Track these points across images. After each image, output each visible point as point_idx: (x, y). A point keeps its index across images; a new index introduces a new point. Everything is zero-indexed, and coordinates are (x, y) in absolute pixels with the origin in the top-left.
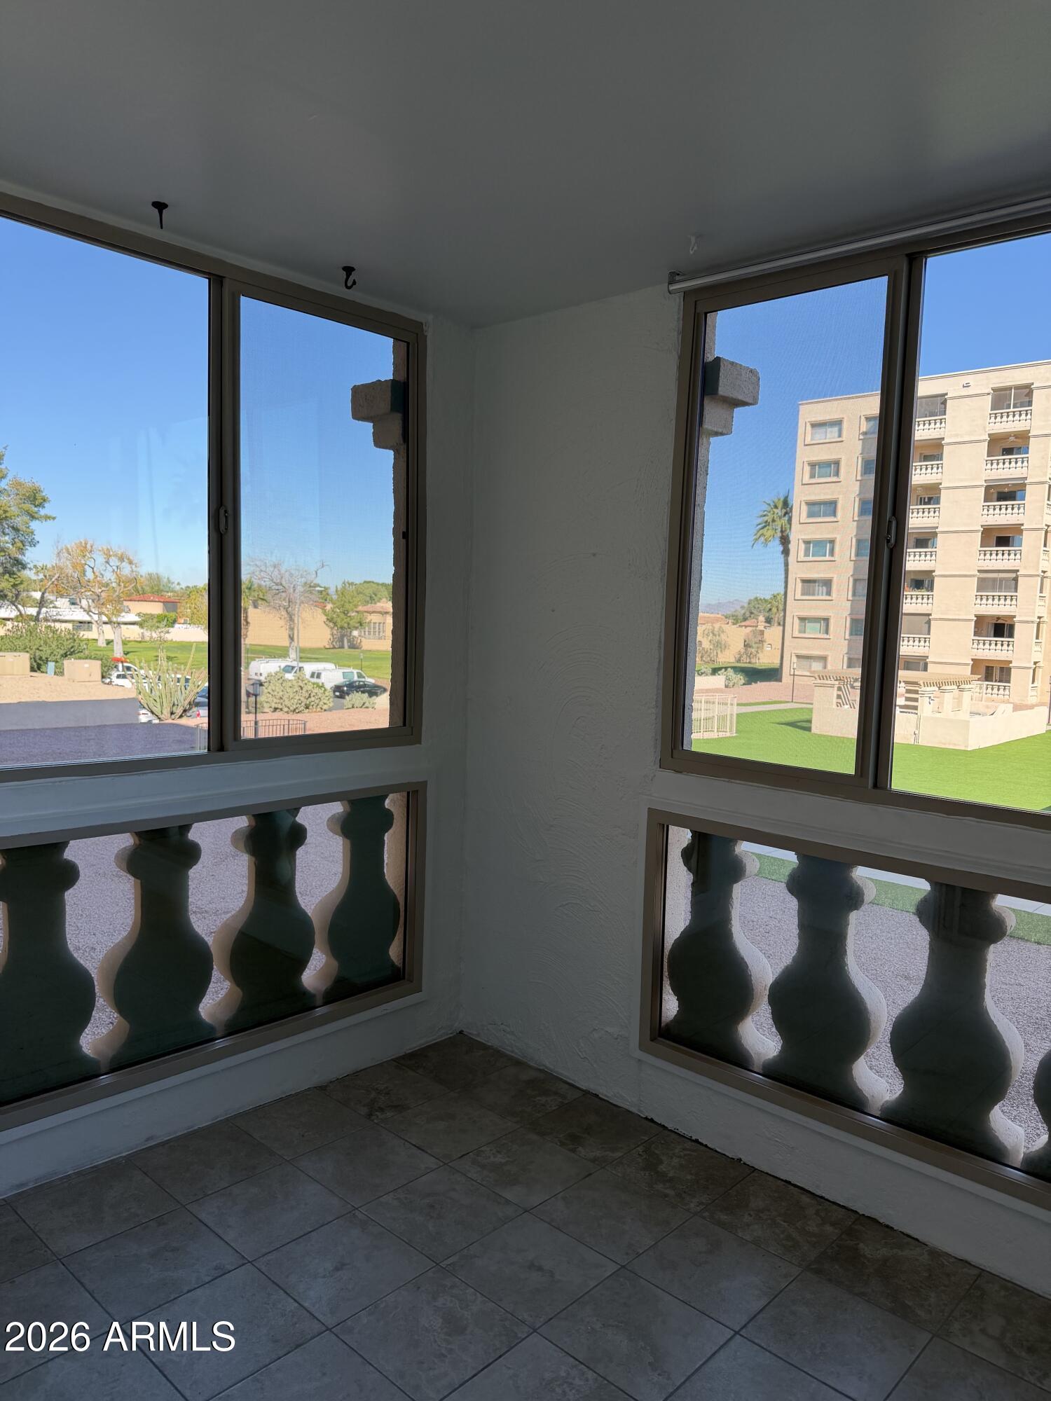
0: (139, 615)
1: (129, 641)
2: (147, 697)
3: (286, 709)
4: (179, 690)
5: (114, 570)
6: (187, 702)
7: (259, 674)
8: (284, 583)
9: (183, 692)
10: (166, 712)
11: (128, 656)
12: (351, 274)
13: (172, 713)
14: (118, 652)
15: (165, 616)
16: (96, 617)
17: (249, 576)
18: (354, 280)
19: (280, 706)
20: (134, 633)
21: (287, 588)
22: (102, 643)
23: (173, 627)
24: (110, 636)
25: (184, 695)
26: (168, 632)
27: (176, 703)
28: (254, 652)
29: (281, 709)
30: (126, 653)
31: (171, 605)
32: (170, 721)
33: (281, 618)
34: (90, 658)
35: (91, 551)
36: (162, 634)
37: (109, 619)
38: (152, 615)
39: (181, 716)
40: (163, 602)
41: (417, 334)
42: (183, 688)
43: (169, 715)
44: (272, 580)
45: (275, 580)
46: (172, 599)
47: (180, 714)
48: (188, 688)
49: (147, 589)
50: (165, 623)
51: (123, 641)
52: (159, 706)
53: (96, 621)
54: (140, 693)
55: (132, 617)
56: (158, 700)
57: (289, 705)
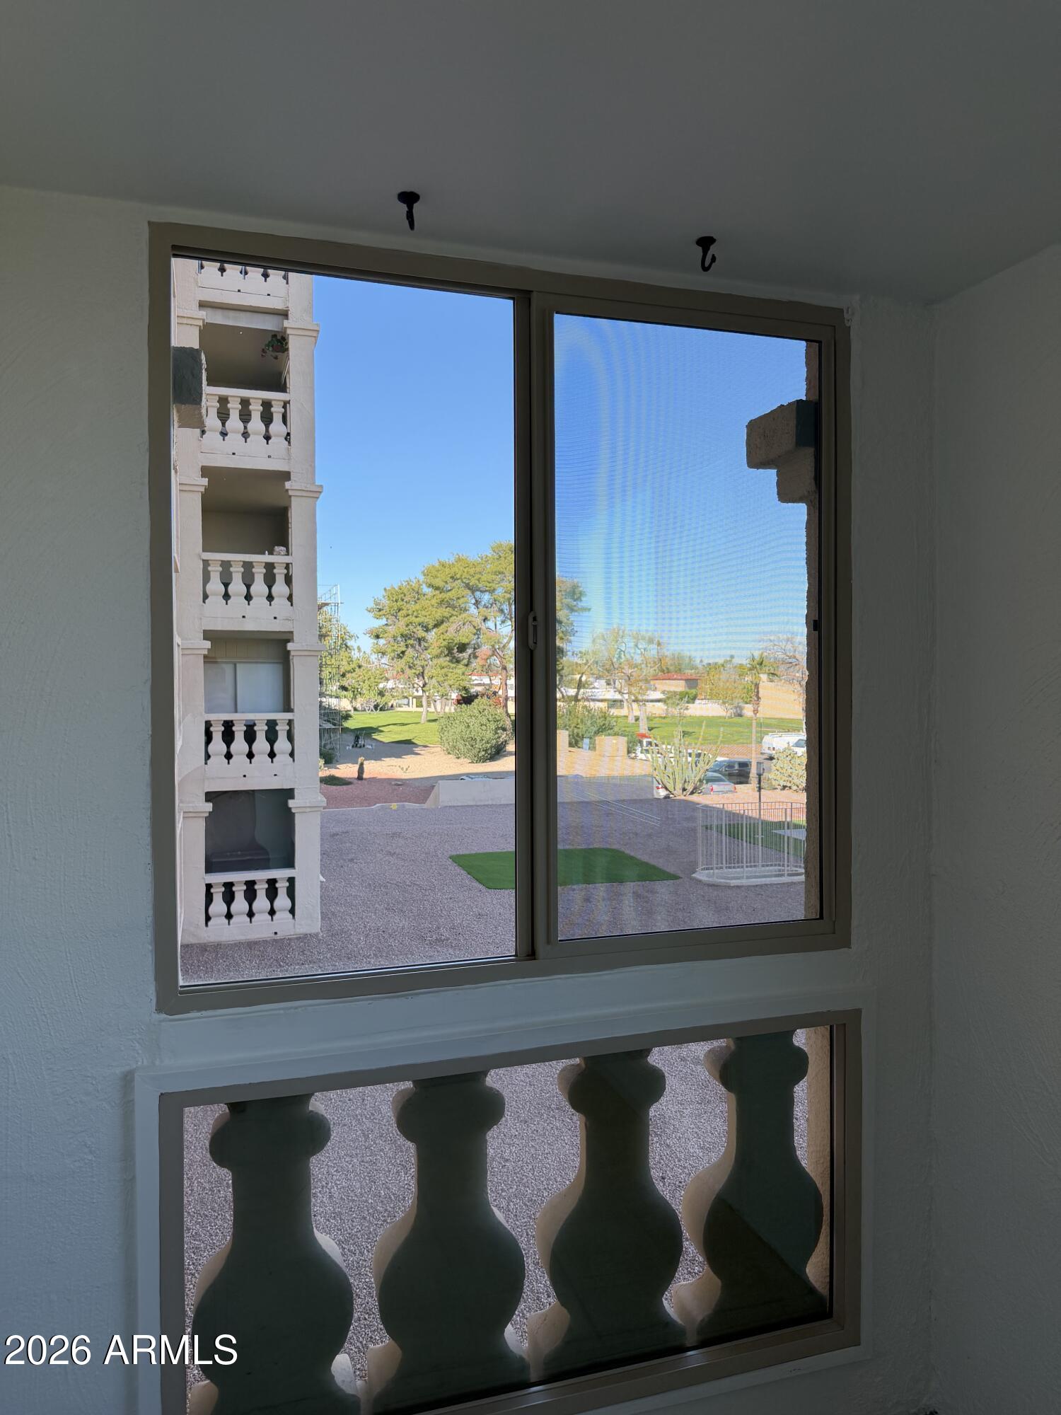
0: (663, 692)
1: (655, 718)
2: (662, 774)
3: (795, 788)
4: (690, 768)
5: (642, 653)
6: (697, 779)
7: (772, 749)
8: (797, 656)
9: (694, 769)
10: (679, 786)
11: (652, 731)
12: (709, 249)
13: (684, 790)
14: (643, 728)
15: (687, 693)
16: (626, 696)
17: (760, 652)
18: (713, 256)
19: (789, 785)
20: (659, 709)
21: (801, 660)
22: (631, 720)
23: (694, 703)
24: (637, 713)
25: (695, 772)
26: (687, 709)
27: (687, 780)
28: (768, 726)
29: (790, 788)
30: (650, 729)
31: (692, 682)
32: (682, 797)
33: (794, 691)
34: (618, 735)
35: (623, 636)
36: (682, 711)
37: (636, 698)
38: (675, 692)
39: (692, 793)
40: (686, 680)
41: (834, 326)
42: (694, 765)
43: (681, 791)
44: (785, 654)
45: (788, 654)
46: (694, 677)
47: (691, 790)
48: (699, 765)
49: (672, 668)
50: (686, 699)
51: (648, 718)
52: (671, 781)
53: (627, 700)
54: (655, 769)
55: (658, 695)
56: (671, 776)
57: (798, 784)
